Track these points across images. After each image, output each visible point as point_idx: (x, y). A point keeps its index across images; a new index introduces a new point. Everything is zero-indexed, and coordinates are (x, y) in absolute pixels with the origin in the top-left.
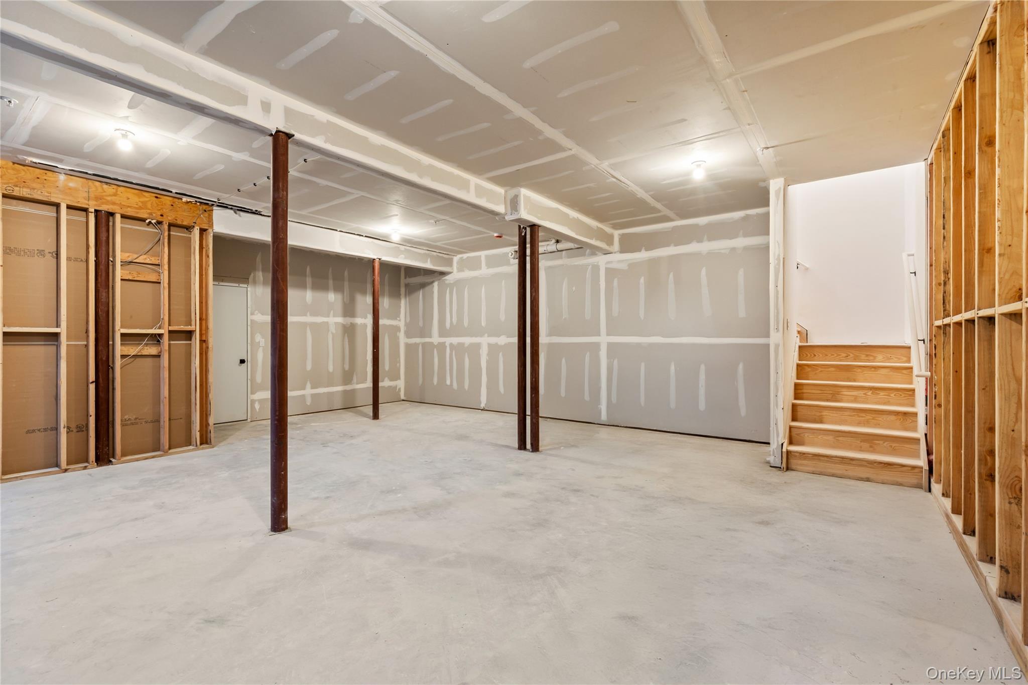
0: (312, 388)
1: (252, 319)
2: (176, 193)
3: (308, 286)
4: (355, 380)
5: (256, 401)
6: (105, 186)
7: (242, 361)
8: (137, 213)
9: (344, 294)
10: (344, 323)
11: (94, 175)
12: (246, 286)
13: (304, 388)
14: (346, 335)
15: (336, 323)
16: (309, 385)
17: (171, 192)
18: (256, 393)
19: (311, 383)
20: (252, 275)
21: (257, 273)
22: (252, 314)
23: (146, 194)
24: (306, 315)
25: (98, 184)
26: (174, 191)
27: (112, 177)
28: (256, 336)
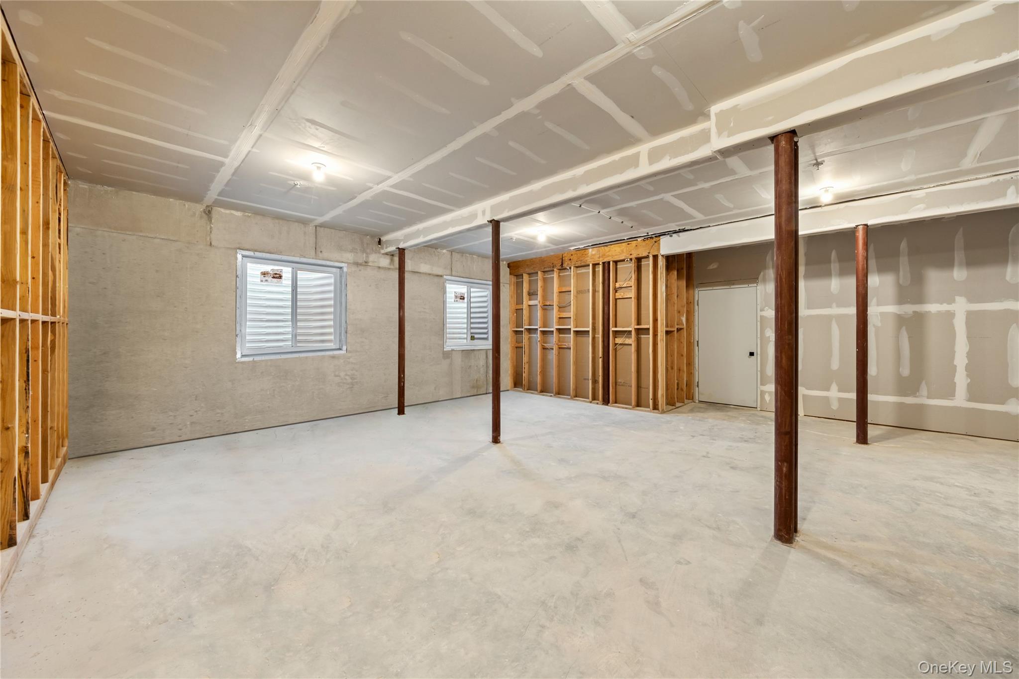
0: (839, 391)
1: (762, 315)
2: (627, 239)
3: (833, 272)
4: (924, 391)
5: (766, 392)
6: (606, 248)
7: (752, 354)
8: (619, 257)
9: (899, 273)
10: (898, 313)
11: (592, 245)
12: (755, 285)
13: (828, 389)
14: (904, 328)
15: (882, 314)
16: (834, 387)
17: (624, 240)
18: (766, 384)
19: (837, 385)
20: (762, 273)
21: (767, 271)
22: (762, 310)
23: (623, 244)
24: (831, 307)
25: (603, 248)
26: (625, 238)
27: (607, 242)
28: (766, 331)
